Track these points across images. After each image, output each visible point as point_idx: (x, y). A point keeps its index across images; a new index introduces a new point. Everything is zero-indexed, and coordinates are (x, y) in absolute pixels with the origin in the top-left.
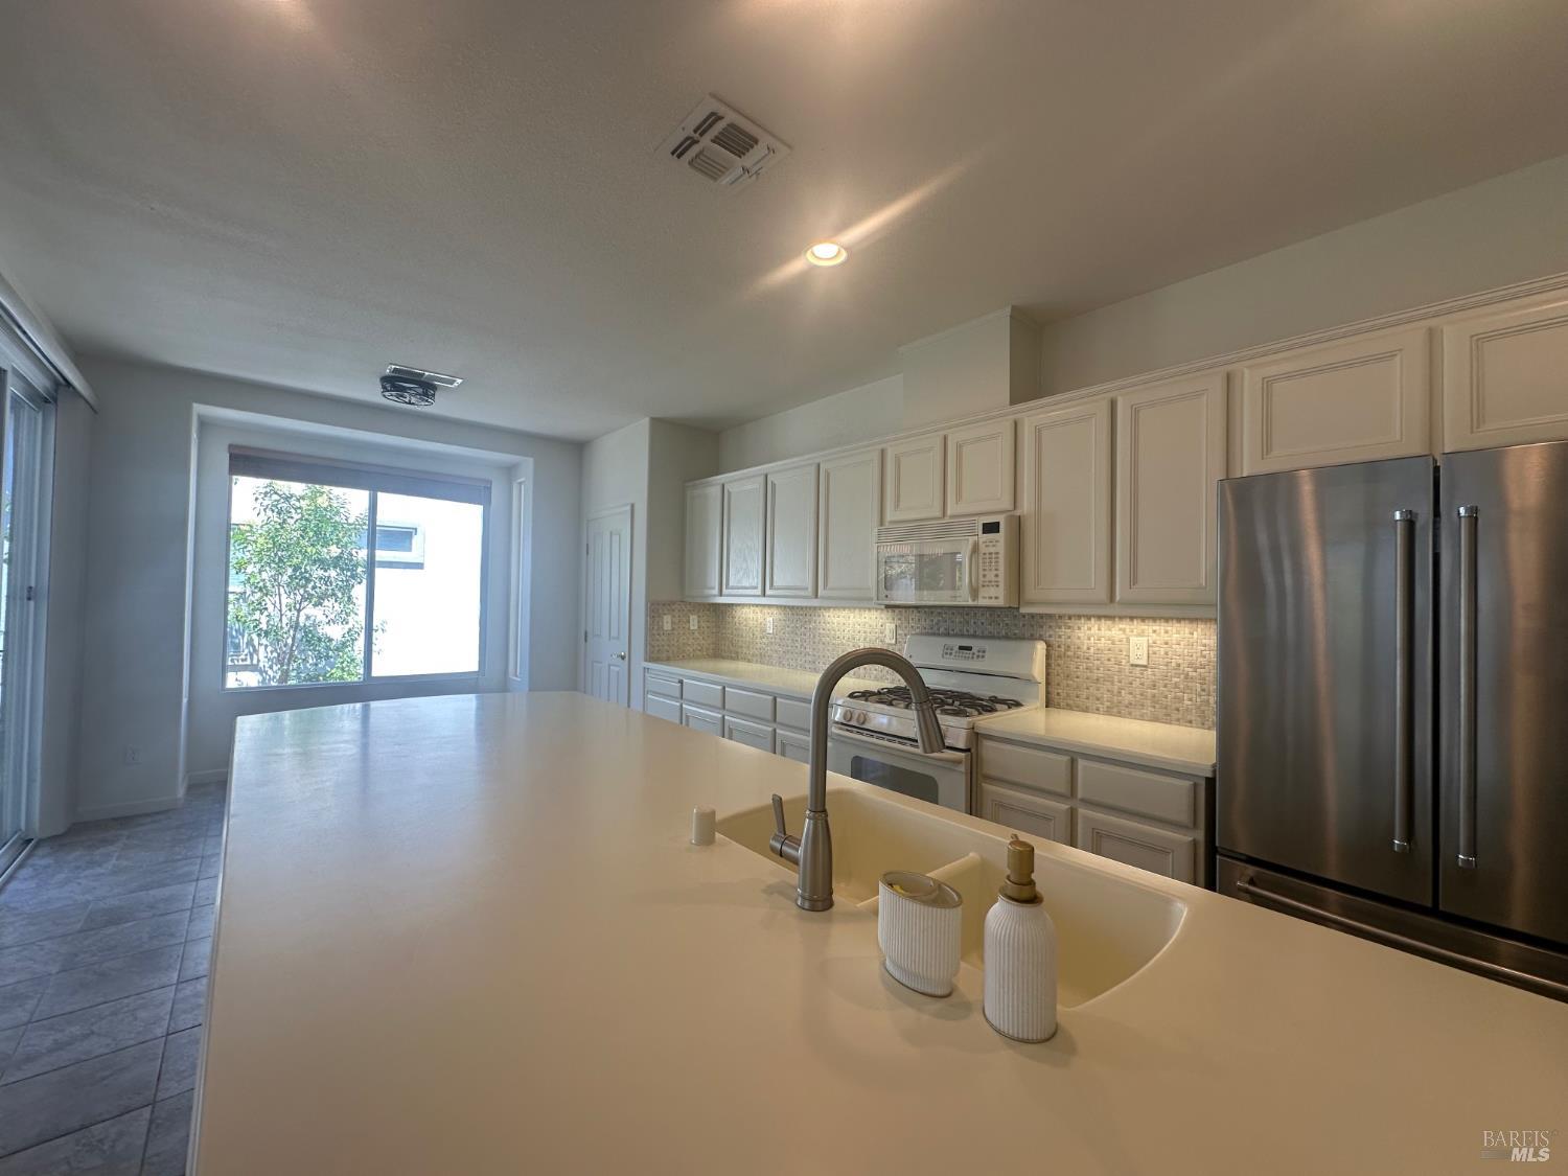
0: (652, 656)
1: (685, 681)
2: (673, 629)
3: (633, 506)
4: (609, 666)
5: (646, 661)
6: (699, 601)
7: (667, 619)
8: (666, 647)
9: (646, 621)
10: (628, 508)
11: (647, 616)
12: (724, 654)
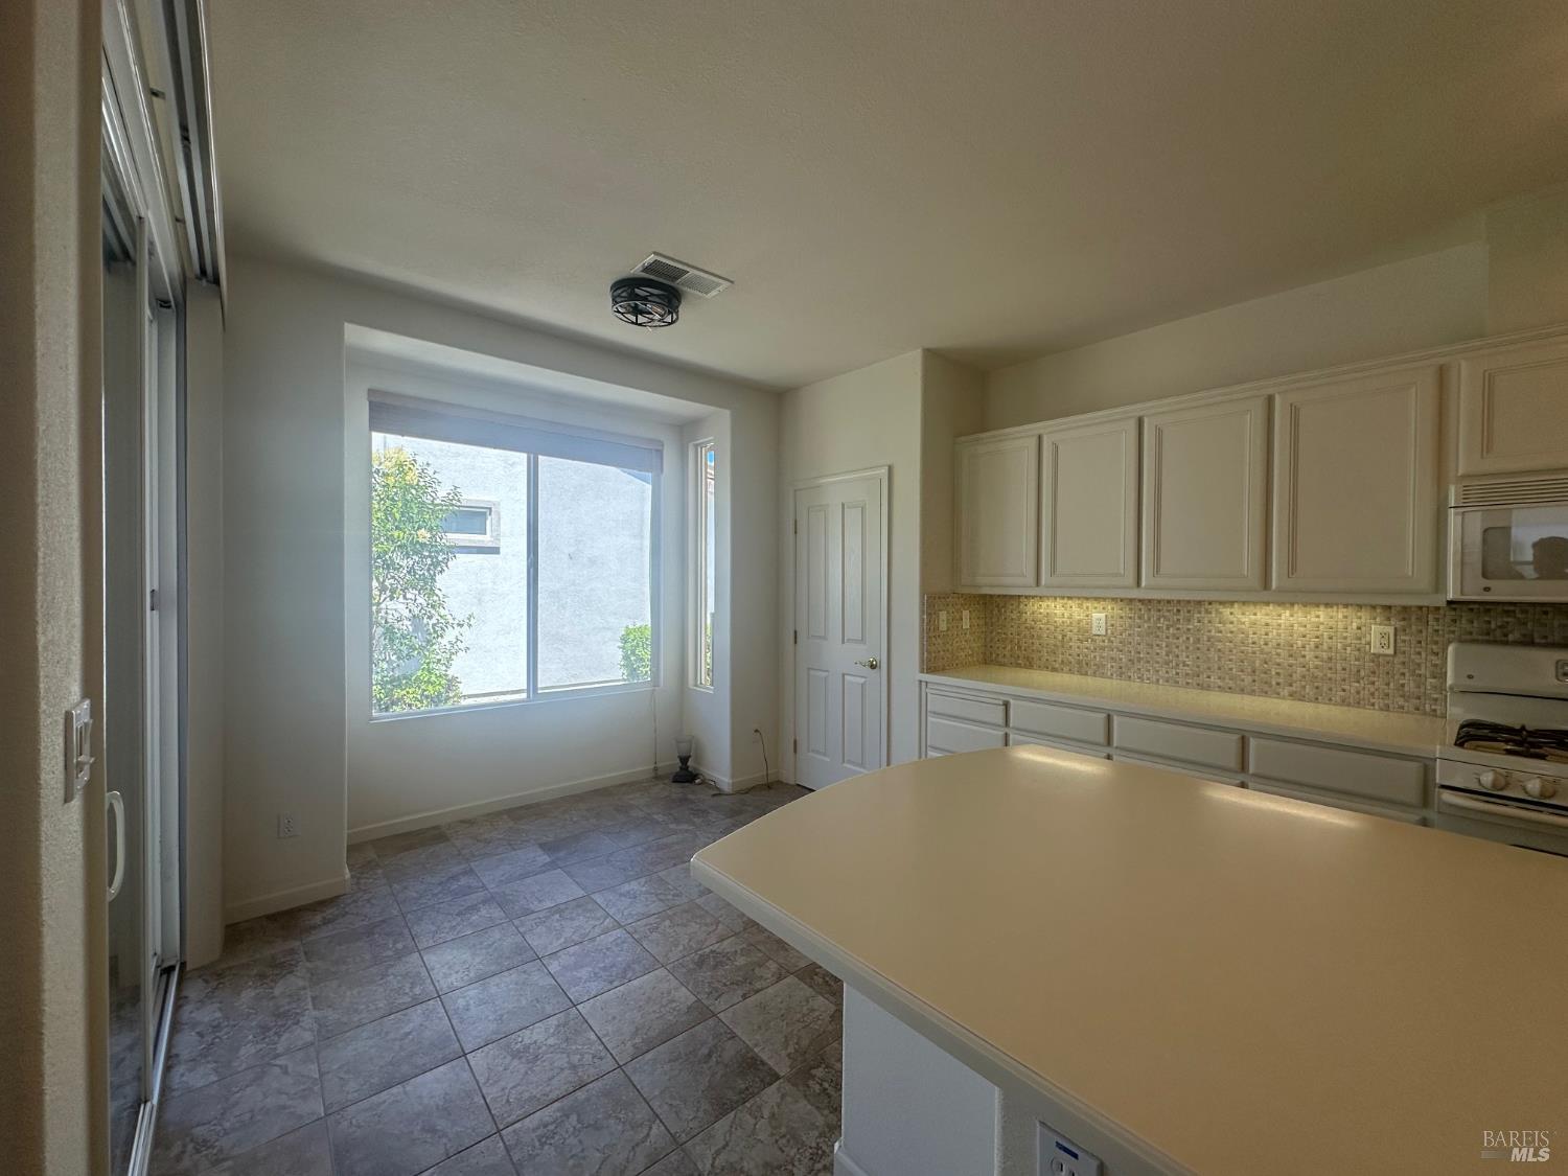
0: (932, 664)
1: (1012, 701)
2: (948, 630)
3: (890, 469)
4: (843, 675)
5: (922, 671)
6: (974, 591)
7: (943, 615)
8: (942, 653)
9: (922, 620)
10: (884, 471)
11: (922, 612)
12: (1000, 659)
